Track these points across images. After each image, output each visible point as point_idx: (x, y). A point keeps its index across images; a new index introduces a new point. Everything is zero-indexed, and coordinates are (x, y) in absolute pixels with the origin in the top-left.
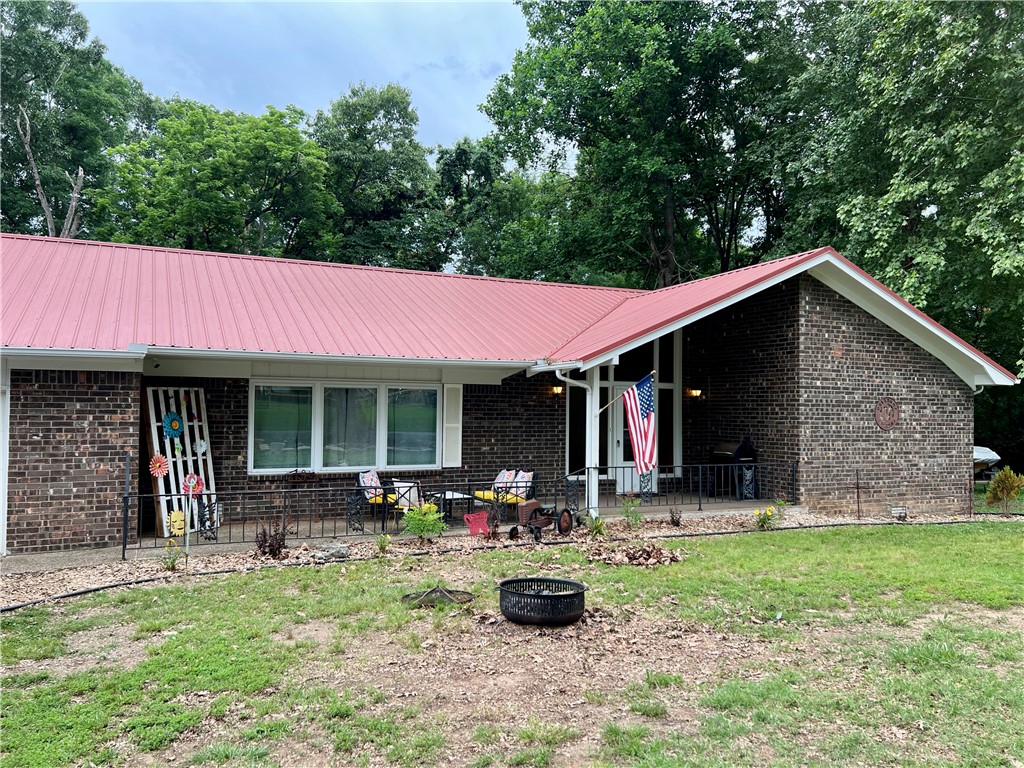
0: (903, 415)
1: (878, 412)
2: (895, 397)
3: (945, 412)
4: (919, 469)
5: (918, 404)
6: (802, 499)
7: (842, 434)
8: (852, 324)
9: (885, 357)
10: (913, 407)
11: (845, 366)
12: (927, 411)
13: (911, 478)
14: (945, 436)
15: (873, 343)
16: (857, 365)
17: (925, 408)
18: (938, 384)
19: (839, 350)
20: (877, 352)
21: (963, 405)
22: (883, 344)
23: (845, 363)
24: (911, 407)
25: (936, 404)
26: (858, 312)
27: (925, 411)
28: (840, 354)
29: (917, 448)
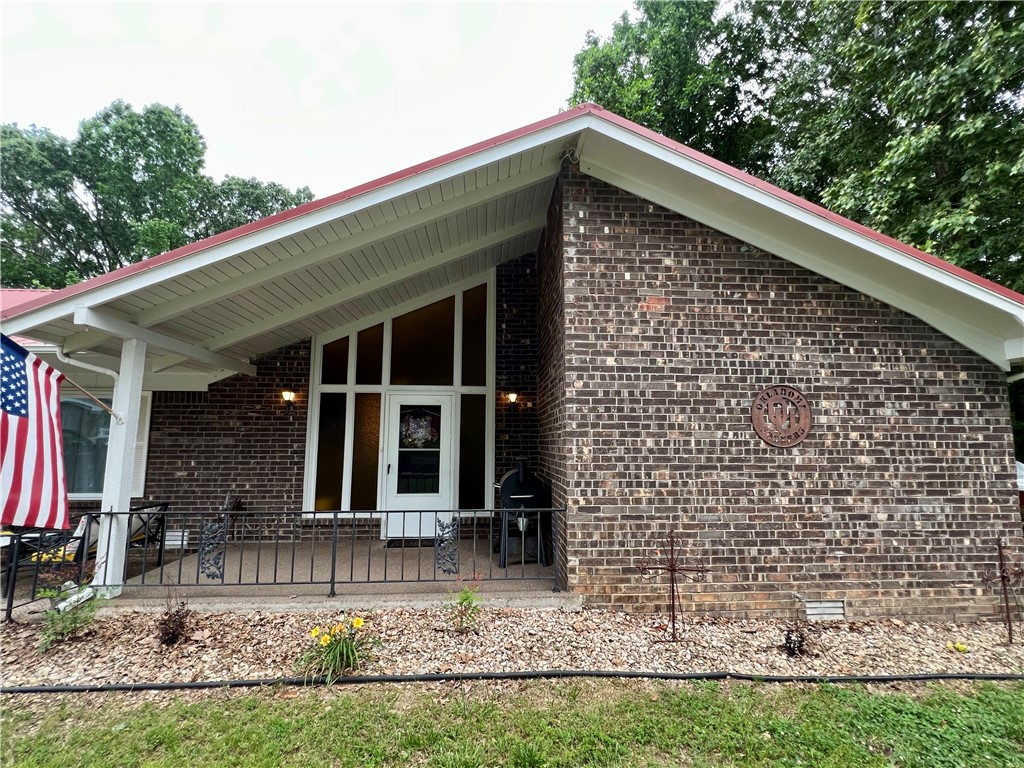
0: (823, 419)
1: (759, 414)
2: (803, 386)
3: (935, 413)
4: (875, 526)
5: (859, 397)
6: (573, 579)
7: (671, 454)
8: (687, 255)
9: (771, 311)
10: (849, 404)
11: (674, 331)
12: (887, 411)
13: (853, 542)
14: (940, 460)
15: (742, 287)
16: (701, 326)
17: (882, 405)
18: (908, 360)
19: (659, 300)
20: (750, 302)
21: (979, 398)
22: (764, 288)
23: (674, 324)
24: (842, 403)
25: (907, 398)
26: (701, 233)
27: (880, 411)
28: (661, 308)
29: (864, 483)
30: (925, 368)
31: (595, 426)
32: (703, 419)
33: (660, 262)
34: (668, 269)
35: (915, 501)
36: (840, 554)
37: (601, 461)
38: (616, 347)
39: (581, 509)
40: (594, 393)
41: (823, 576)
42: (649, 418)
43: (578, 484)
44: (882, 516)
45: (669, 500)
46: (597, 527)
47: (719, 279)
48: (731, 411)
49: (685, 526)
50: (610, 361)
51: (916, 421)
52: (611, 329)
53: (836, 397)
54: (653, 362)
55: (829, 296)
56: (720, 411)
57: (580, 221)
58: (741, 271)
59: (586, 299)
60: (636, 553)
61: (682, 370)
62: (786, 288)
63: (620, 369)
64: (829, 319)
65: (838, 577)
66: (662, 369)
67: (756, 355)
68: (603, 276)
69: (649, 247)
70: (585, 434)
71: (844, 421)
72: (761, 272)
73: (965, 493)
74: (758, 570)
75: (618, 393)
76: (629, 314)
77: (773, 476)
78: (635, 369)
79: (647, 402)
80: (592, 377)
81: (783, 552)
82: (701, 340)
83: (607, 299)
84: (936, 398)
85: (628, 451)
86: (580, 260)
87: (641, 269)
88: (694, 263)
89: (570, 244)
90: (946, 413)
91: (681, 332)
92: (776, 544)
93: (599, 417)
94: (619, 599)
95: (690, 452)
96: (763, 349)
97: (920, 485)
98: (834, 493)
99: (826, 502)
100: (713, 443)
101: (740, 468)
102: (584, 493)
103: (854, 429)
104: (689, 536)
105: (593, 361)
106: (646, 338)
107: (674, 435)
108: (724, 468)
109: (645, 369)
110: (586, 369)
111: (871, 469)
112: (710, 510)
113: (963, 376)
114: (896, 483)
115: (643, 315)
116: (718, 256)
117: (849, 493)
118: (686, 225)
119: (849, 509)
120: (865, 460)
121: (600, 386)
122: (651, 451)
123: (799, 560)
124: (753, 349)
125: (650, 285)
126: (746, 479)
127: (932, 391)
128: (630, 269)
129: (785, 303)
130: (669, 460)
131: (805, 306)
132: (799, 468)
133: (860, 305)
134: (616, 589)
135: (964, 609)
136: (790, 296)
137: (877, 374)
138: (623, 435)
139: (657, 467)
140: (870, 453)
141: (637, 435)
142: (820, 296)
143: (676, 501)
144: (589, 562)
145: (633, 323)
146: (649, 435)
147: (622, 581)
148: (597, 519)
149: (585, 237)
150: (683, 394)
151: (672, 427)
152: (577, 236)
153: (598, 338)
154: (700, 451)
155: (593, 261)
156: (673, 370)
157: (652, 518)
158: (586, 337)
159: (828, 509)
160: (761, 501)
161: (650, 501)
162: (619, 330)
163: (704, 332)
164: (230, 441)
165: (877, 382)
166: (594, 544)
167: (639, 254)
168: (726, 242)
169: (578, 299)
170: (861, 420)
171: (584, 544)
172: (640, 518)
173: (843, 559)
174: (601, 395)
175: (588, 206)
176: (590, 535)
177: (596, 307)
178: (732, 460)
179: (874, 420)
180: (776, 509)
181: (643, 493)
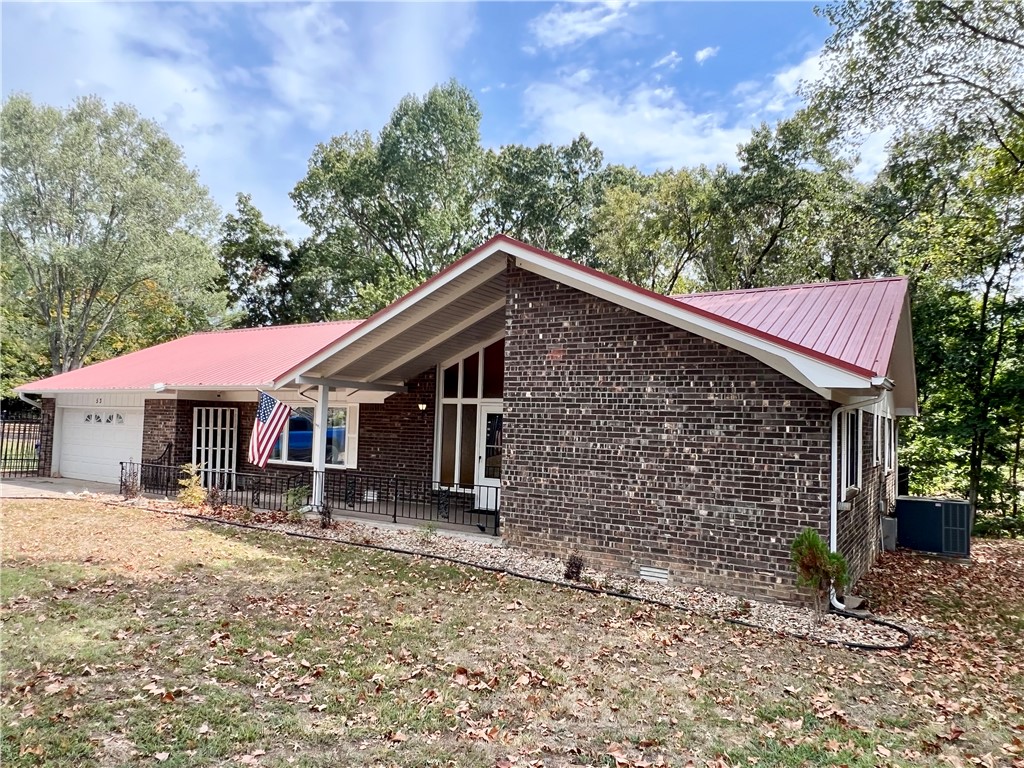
2: (651, 411)
5: (694, 420)
6: (502, 530)
8: (578, 318)
11: (567, 373)
12: (716, 432)
13: (678, 529)
15: (614, 339)
16: (586, 369)
17: (712, 427)
19: (559, 352)
20: (618, 350)
21: (799, 423)
22: (629, 338)
23: (568, 368)
26: (589, 301)
28: (559, 356)
29: (692, 486)
30: (753, 397)
31: (518, 436)
32: (581, 434)
33: (561, 324)
34: (566, 329)
35: (732, 504)
36: (668, 536)
37: (521, 460)
38: (532, 384)
39: (508, 488)
40: (518, 415)
41: (653, 550)
42: (548, 432)
43: (507, 473)
44: (704, 512)
45: (558, 487)
46: (516, 500)
47: (598, 334)
48: (600, 429)
49: (566, 505)
50: (528, 394)
51: (738, 441)
52: (530, 372)
53: (676, 420)
54: (553, 394)
55: (678, 342)
56: (593, 429)
57: (515, 301)
58: (614, 327)
59: (516, 353)
60: (537, 518)
61: (570, 400)
62: (645, 337)
63: (534, 400)
64: (677, 360)
65: (666, 552)
66: (558, 400)
67: (620, 388)
68: (527, 337)
69: (555, 314)
70: (512, 441)
71: (680, 438)
72: (628, 327)
73: (776, 500)
74: (610, 539)
75: (531, 416)
76: (540, 363)
77: (625, 476)
78: (542, 400)
79: (548, 422)
80: (517, 405)
81: (627, 529)
82: (583, 378)
83: (528, 353)
84: (760, 422)
85: (535, 453)
86: (514, 327)
87: (550, 331)
88: (582, 323)
89: (509, 317)
90: (766, 435)
91: (571, 373)
92: (624, 523)
93: (520, 431)
94: (525, 545)
95: (572, 456)
96: (625, 384)
97: (737, 491)
98: (667, 491)
99: (661, 497)
100: (586, 451)
101: (603, 469)
102: (510, 478)
103: (687, 445)
104: (568, 511)
105: (518, 394)
106: (549, 379)
107: (563, 445)
108: (592, 468)
109: (548, 400)
110: (514, 400)
111: (697, 476)
112: (581, 495)
113: (787, 403)
114: (717, 488)
115: (548, 362)
116: (599, 317)
117: (679, 493)
118: (580, 296)
119: (679, 504)
120: (693, 468)
121: (521, 410)
122: (548, 454)
123: (638, 536)
124: (618, 384)
125: (554, 341)
126: (606, 477)
127: (756, 416)
128: (542, 331)
129: (644, 349)
130: (559, 460)
131: (658, 351)
132: (643, 472)
133: (702, 347)
134: (524, 539)
135: (763, 591)
136: (648, 343)
137: (711, 402)
138: (533, 443)
139: (552, 465)
140: (698, 464)
141: (541, 443)
142: (671, 342)
143: (561, 488)
144: (511, 520)
145: (543, 368)
146: (548, 443)
147: (528, 534)
148: (516, 495)
149: (518, 311)
150: (570, 417)
151: (562, 438)
152: (513, 312)
153: (522, 379)
154: (578, 456)
155: (521, 327)
156: (564, 400)
157: (546, 497)
158: (515, 379)
159: (663, 503)
160: (615, 493)
161: (546, 487)
162: (534, 374)
163: (585, 373)
164: (395, 436)
165: (710, 409)
166: (514, 510)
167: (549, 320)
168: (605, 306)
169: (512, 354)
170: (693, 439)
171: (508, 509)
172: (540, 497)
173: (670, 540)
174: (522, 417)
175: (521, 290)
176: (512, 505)
177: (522, 358)
178: (598, 463)
179: (704, 439)
180: (625, 499)
181: (543, 481)
